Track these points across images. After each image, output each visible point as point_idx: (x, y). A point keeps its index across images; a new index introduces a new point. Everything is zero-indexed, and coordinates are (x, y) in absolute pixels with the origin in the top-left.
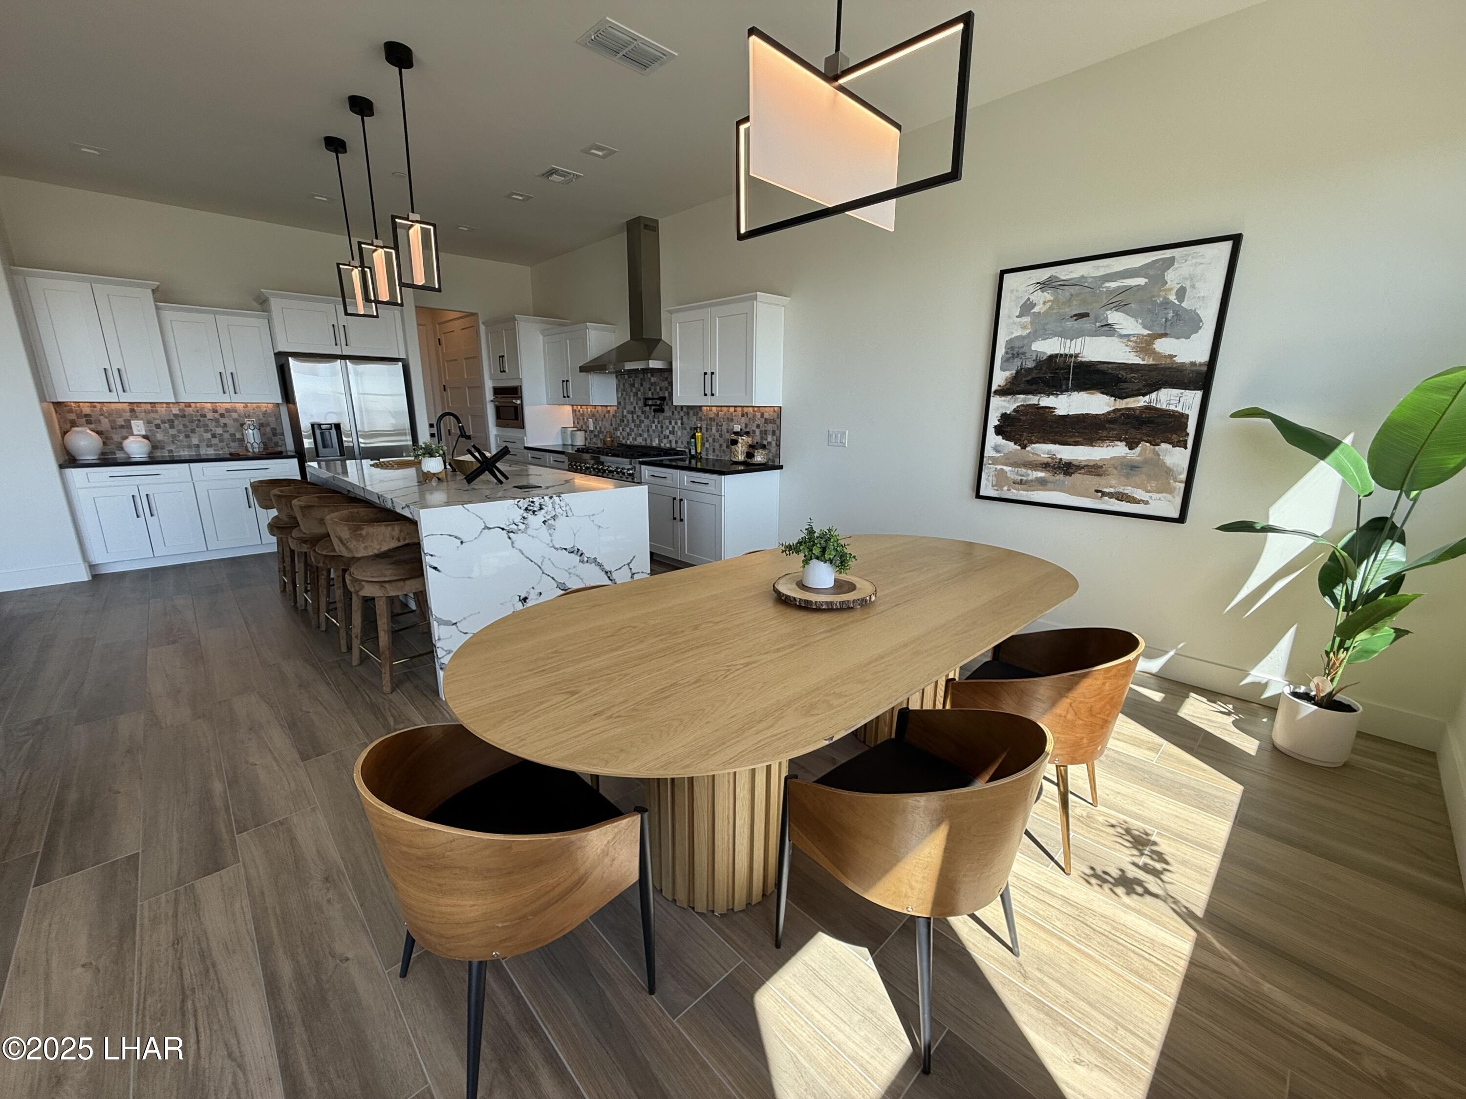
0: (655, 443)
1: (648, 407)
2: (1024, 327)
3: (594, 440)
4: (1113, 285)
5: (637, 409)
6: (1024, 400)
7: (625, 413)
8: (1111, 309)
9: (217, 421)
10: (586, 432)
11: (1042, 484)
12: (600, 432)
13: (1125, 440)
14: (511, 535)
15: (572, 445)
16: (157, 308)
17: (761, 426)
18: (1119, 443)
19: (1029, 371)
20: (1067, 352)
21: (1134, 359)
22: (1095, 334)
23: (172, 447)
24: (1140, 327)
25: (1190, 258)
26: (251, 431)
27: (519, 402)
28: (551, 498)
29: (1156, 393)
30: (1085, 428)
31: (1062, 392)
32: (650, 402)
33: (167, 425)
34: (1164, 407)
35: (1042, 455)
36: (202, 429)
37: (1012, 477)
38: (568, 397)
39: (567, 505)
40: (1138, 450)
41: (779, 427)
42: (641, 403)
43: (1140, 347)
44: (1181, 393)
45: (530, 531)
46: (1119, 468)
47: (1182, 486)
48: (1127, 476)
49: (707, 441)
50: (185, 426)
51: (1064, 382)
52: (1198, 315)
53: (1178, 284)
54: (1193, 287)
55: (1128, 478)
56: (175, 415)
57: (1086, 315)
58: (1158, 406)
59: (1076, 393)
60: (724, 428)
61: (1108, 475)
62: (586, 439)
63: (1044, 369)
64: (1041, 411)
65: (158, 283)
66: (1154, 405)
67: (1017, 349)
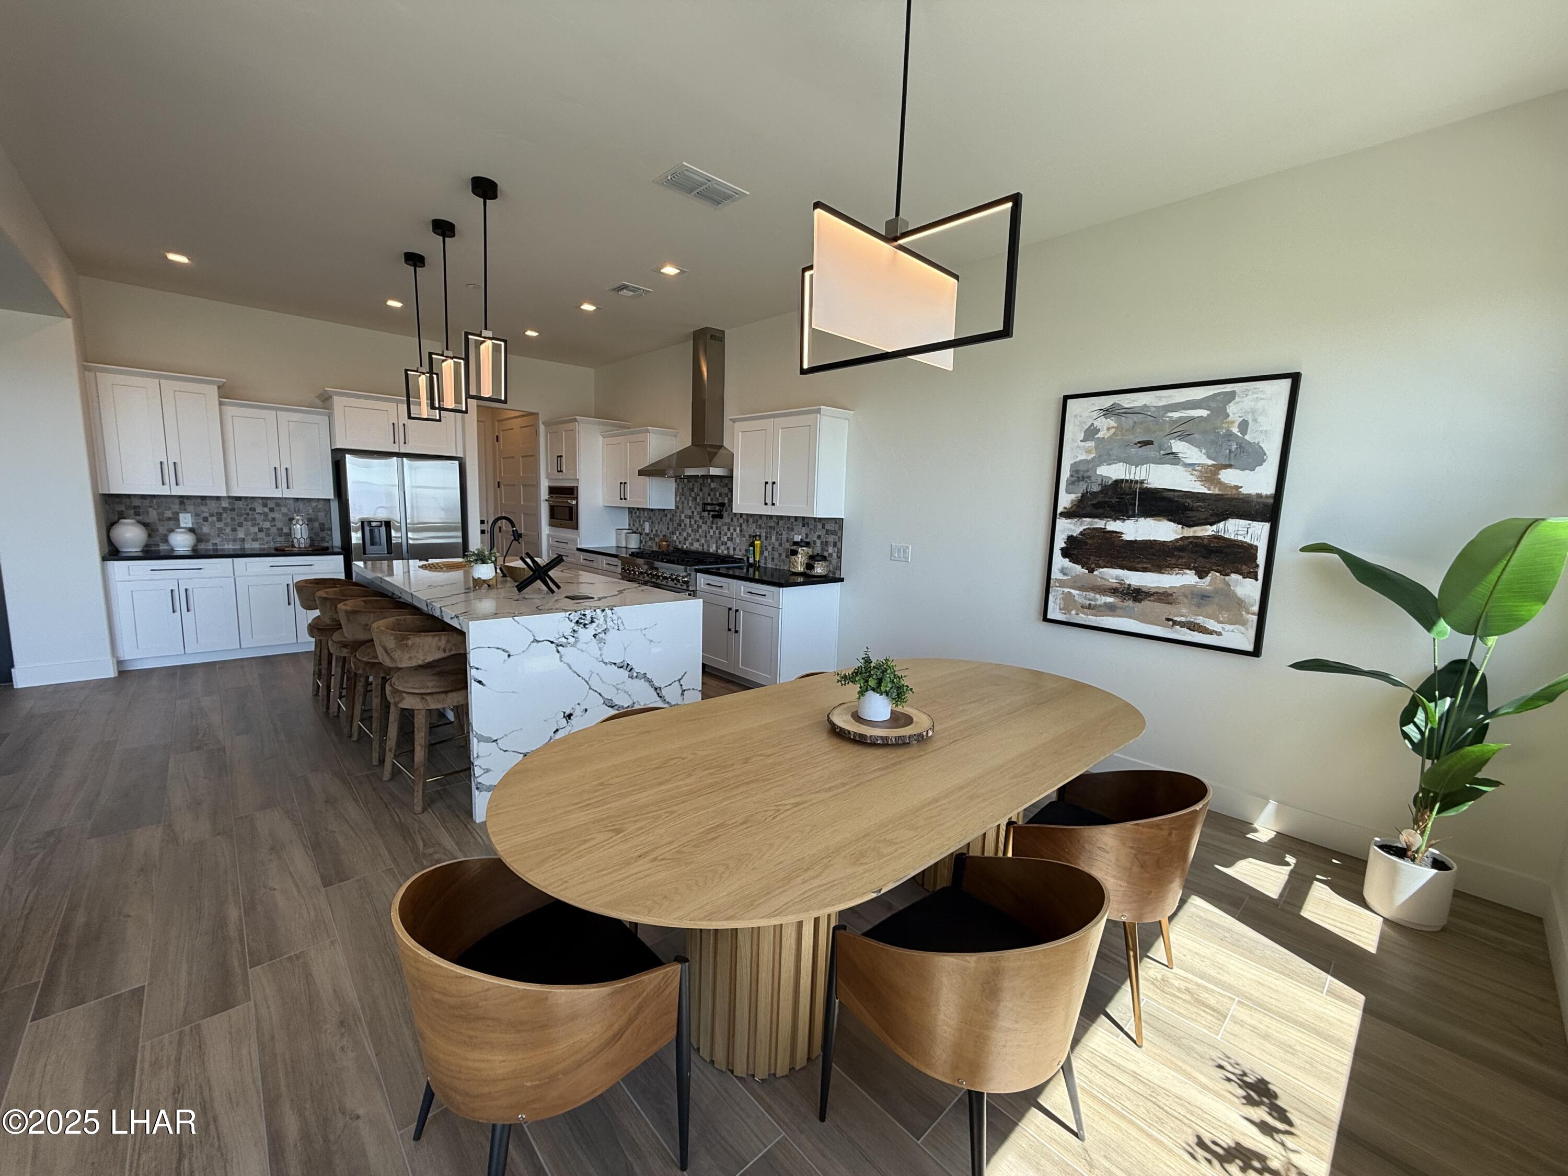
0: (713, 549)
1: (707, 513)
2: (1088, 452)
3: (650, 543)
4: (1175, 415)
5: (695, 514)
6: (1090, 524)
7: (683, 517)
8: (1175, 438)
9: (266, 515)
10: (641, 534)
11: (1111, 609)
12: (656, 535)
13: (1194, 568)
14: (560, 648)
15: (626, 547)
16: (221, 404)
17: (822, 537)
18: (1188, 571)
19: (1094, 494)
20: (1132, 477)
21: (1199, 488)
22: (1160, 461)
23: (217, 541)
24: (1204, 457)
25: (1250, 393)
26: (299, 526)
27: (574, 502)
28: (603, 611)
29: (1223, 522)
30: (1153, 555)
31: (1129, 517)
32: (709, 508)
33: (215, 518)
34: (1232, 537)
35: (1110, 580)
36: (249, 523)
37: (1080, 601)
38: (625, 499)
39: (619, 618)
40: (1208, 578)
41: (841, 539)
42: (699, 509)
43: (1205, 477)
44: (1249, 524)
45: (579, 645)
46: (1190, 597)
47: (1255, 618)
48: (1199, 606)
49: (766, 550)
50: (232, 519)
51: (1131, 507)
52: (1261, 448)
53: (1240, 417)
54: (1255, 420)
55: (1199, 607)
56: (225, 509)
57: (1150, 443)
58: (1226, 536)
59: (1143, 519)
60: (784, 537)
61: (1179, 603)
62: (641, 542)
63: (1110, 493)
64: (1108, 535)
65: (224, 380)
66: (1222, 534)
67: (1081, 473)
